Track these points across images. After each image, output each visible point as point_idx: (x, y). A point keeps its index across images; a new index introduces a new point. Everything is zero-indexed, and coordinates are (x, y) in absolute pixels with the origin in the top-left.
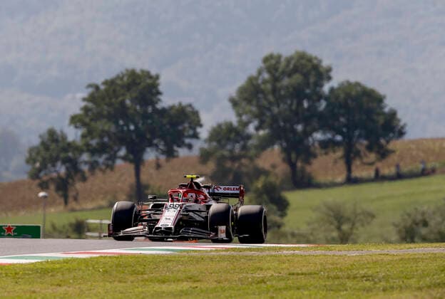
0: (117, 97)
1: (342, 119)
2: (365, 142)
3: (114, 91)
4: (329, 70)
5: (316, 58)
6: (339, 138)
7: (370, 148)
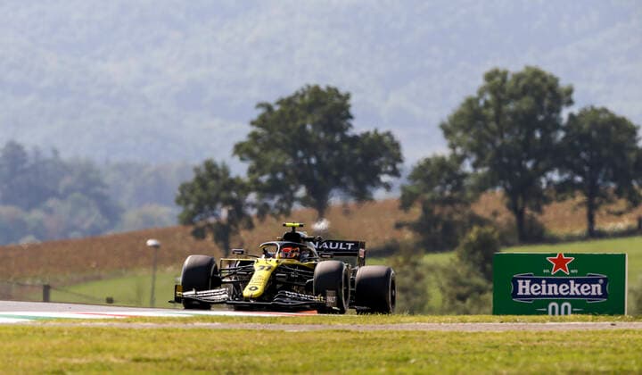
0: (295, 120)
1: (583, 155)
2: (613, 186)
3: (292, 113)
4: (570, 91)
5: (551, 77)
6: (579, 179)
7: (619, 193)
